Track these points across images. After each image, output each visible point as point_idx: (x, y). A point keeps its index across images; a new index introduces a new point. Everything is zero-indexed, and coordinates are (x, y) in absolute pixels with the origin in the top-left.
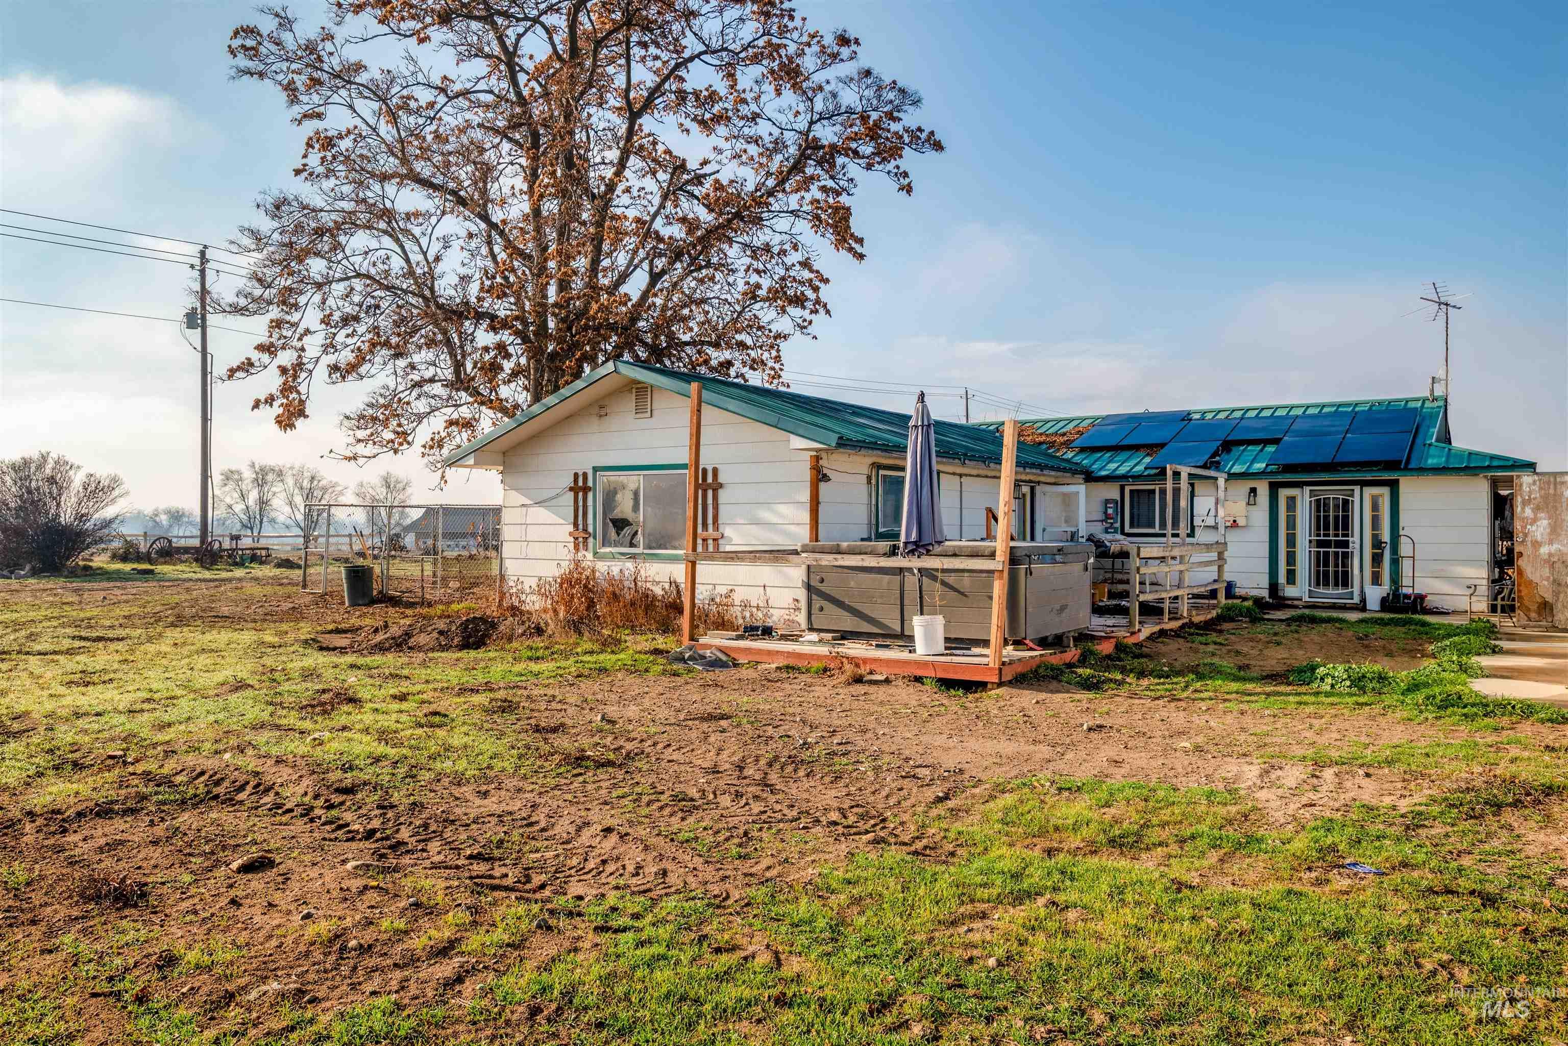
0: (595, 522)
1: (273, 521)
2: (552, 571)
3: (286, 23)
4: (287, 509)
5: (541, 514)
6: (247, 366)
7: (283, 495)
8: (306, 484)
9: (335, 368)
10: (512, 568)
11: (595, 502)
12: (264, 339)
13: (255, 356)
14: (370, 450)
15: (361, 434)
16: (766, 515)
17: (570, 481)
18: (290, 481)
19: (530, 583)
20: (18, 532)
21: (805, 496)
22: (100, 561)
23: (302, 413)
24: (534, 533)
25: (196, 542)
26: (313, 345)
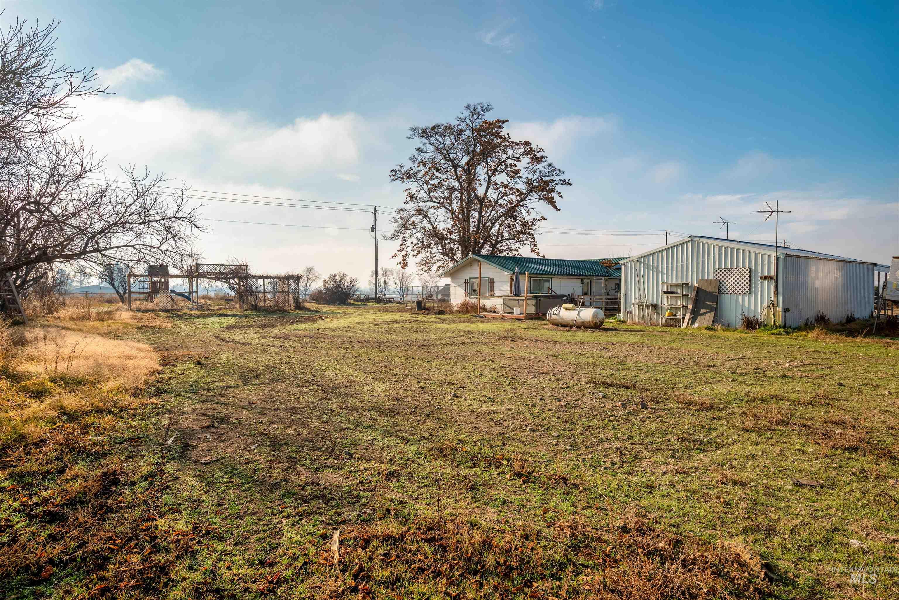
0: (469, 290)
1: (389, 290)
2: (460, 302)
3: (402, 167)
4: (394, 285)
5: (459, 288)
6: (396, 255)
7: (392, 280)
8: (401, 276)
9: (414, 255)
10: (452, 301)
11: (469, 286)
12: (399, 249)
13: (397, 253)
14: (422, 272)
15: (420, 268)
16: (502, 288)
17: (464, 281)
18: (395, 275)
19: (455, 304)
20: (334, 293)
21: (509, 284)
22: (351, 301)
23: (407, 266)
24: (457, 293)
25: (374, 297)
26: (409, 249)
